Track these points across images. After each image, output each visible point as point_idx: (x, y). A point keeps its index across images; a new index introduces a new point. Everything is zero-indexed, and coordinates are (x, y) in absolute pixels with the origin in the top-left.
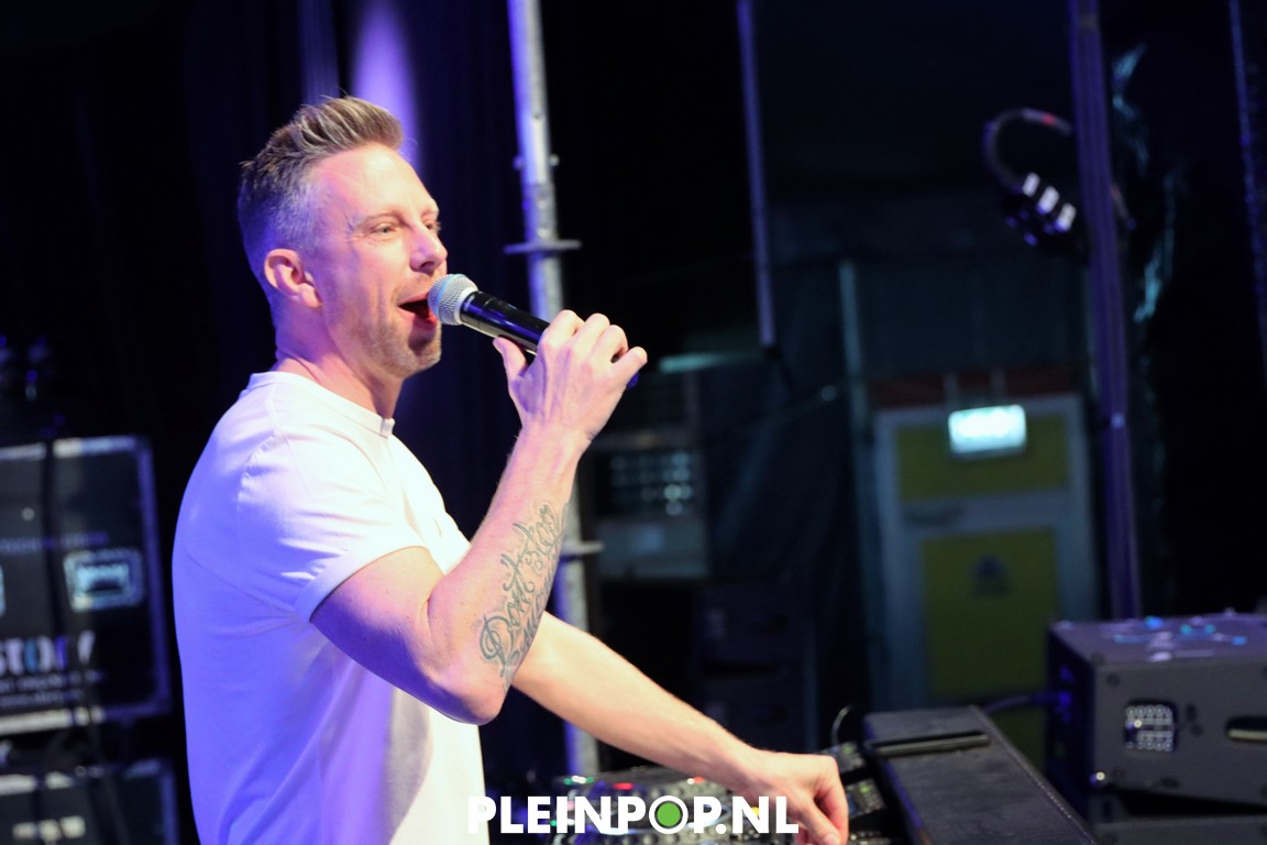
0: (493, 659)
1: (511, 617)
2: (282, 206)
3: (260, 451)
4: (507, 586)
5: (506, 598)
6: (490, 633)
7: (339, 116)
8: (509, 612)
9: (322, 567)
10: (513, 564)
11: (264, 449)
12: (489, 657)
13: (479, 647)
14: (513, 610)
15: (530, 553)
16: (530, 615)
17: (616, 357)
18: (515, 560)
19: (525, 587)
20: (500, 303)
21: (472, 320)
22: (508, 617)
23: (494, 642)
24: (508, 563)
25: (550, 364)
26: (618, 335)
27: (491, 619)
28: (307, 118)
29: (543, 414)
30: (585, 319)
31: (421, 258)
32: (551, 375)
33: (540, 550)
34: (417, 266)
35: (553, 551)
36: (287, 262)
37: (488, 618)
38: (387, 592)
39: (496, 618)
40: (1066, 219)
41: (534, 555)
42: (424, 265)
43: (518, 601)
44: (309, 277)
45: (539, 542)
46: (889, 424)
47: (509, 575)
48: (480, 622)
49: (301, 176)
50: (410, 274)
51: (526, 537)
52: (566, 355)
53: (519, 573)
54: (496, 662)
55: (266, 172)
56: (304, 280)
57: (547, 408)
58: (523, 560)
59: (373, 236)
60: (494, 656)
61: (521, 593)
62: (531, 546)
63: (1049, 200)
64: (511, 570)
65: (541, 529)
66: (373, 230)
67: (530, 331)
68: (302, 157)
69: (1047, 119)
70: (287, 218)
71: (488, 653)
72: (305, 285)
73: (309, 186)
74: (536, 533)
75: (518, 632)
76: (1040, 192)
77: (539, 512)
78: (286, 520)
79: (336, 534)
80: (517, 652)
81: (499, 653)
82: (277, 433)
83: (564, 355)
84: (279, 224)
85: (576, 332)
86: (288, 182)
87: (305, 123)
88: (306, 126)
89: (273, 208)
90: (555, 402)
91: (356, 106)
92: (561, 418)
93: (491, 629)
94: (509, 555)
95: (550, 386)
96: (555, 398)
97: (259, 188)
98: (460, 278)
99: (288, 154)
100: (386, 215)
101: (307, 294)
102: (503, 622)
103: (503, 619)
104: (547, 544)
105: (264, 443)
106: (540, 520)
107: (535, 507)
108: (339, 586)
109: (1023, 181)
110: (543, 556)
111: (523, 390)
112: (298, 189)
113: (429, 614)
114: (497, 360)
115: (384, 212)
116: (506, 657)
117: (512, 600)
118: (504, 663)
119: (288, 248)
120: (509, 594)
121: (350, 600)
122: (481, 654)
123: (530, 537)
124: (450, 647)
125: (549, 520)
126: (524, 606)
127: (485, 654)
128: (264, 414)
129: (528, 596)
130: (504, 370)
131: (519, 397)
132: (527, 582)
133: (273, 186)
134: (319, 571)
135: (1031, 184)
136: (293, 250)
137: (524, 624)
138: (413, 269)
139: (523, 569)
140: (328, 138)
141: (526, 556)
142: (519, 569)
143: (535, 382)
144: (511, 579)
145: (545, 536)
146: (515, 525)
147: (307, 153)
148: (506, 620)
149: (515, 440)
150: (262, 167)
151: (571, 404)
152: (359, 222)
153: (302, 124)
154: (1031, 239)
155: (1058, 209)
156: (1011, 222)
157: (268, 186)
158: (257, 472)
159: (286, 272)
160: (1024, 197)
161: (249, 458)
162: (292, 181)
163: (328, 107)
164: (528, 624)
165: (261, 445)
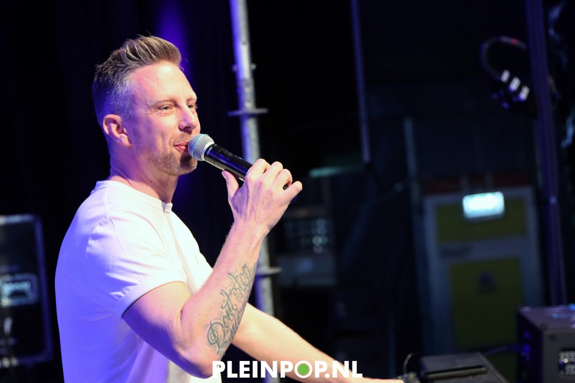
0: (214, 345)
1: (224, 323)
2: (113, 92)
3: (99, 225)
4: (223, 306)
5: (222, 313)
6: (213, 331)
7: (146, 46)
8: (224, 320)
9: (128, 290)
10: (226, 294)
11: (101, 224)
12: (212, 344)
13: (207, 338)
14: (226, 320)
15: (236, 289)
16: (234, 322)
17: (286, 186)
18: (228, 293)
19: (233, 308)
20: (226, 152)
21: (211, 160)
22: (223, 323)
23: (215, 336)
24: (224, 293)
25: (251, 189)
26: (287, 175)
27: (214, 324)
28: (129, 46)
29: (246, 215)
30: (271, 164)
31: (184, 124)
32: (251, 195)
33: (241, 288)
34: (182, 128)
35: (248, 288)
36: (115, 122)
37: (212, 323)
38: (161, 306)
39: (217, 323)
40: (524, 94)
41: (238, 291)
42: (186, 128)
43: (229, 315)
44: (125, 130)
45: (241, 284)
46: (431, 203)
47: (224, 300)
48: (208, 325)
49: (124, 77)
50: (179, 132)
51: (234, 281)
52: (259, 185)
53: (230, 300)
54: (215, 346)
55: (107, 73)
56: (123, 132)
57: (248, 212)
58: (232, 293)
59: (159, 111)
60: (214, 343)
61: (230, 310)
62: (237, 286)
63: (515, 84)
64: (226, 298)
65: (242, 277)
66: (159, 108)
67: (241, 168)
68: (125, 67)
69: (514, 41)
70: (115, 99)
71: (211, 342)
72: (123, 135)
73: (128, 82)
74: (239, 279)
75: (227, 331)
76: (510, 80)
77: (241, 267)
78: (111, 264)
79: (136, 273)
80: (227, 341)
81: (217, 342)
82: (107, 216)
83: (258, 185)
84: (112, 101)
85: (265, 171)
86: (118, 79)
87: (128, 49)
88: (129, 51)
89: (109, 92)
90: (252, 209)
91: (155, 41)
92: (255, 218)
93: (214, 329)
94: (225, 290)
95: (250, 200)
96: (252, 206)
97: (103, 81)
98: (206, 137)
99: (118, 65)
100: (167, 101)
101: (124, 139)
102: (220, 325)
103: (220, 324)
104: (245, 285)
105: (100, 221)
106: (242, 272)
107: (240, 265)
108: (136, 300)
109: (501, 74)
110: (242, 291)
111: (236, 201)
112: (122, 84)
113: (181, 319)
114: (223, 183)
115: (166, 99)
116: (221, 344)
117: (225, 314)
118: (219, 347)
119: (116, 114)
120: (224, 311)
121: (141, 308)
122: (208, 342)
123: (236, 281)
124: (192, 337)
125: (247, 272)
126: (231, 317)
127: (209, 342)
128: (102, 204)
129: (234, 312)
130: (226, 188)
131: (234, 205)
132: (233, 305)
133: (110, 81)
134: (127, 292)
135: (505, 76)
136: (118, 115)
137: (231, 327)
138: (180, 129)
139: (232, 298)
140: (140, 58)
141: (234, 290)
142: (230, 297)
143: (243, 198)
144: (225, 303)
145: (244, 280)
146: (229, 274)
147: (128, 65)
148: (222, 325)
149: (231, 228)
150: (105, 70)
151: (261, 211)
152: (153, 104)
153: (127, 49)
154: (506, 105)
155: (520, 89)
156: (495, 96)
157: (108, 80)
158: (97, 237)
159: (114, 127)
160: (502, 83)
161: (93, 229)
162: (120, 79)
163: (140, 41)
164: (233, 326)
165: (99, 222)
